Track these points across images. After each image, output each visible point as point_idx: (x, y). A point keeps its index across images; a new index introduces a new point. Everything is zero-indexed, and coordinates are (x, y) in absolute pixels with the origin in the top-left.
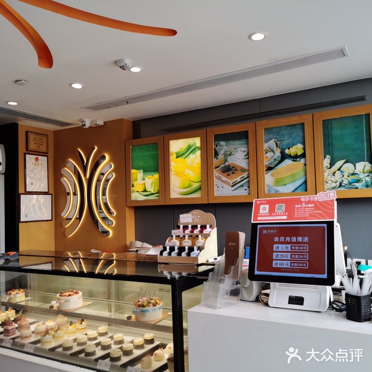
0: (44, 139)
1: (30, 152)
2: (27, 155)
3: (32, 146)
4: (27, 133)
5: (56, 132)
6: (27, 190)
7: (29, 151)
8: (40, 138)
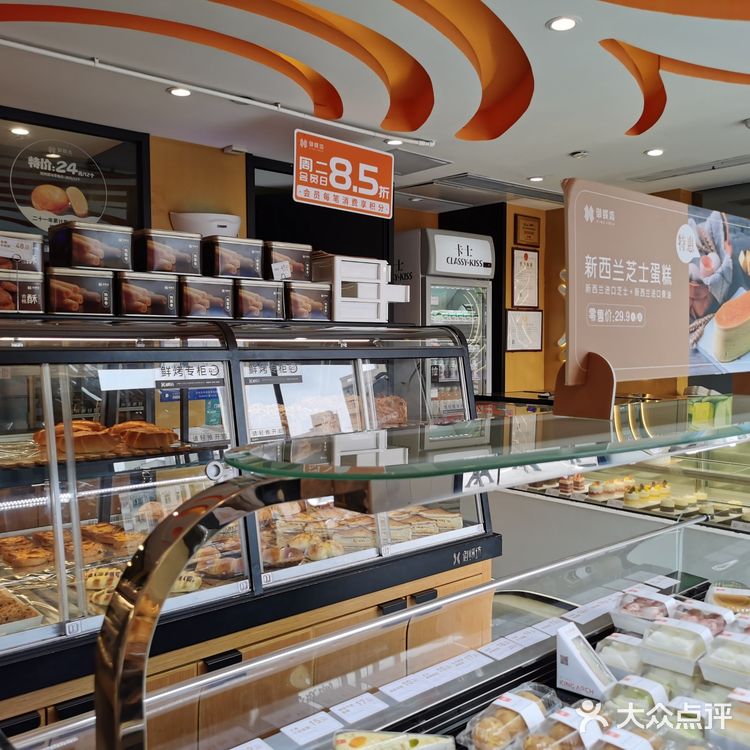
0: (536, 224)
1: (519, 247)
2: (516, 251)
3: (522, 238)
4: (516, 216)
5: (549, 213)
6: (515, 304)
7: (518, 245)
8: (531, 223)
